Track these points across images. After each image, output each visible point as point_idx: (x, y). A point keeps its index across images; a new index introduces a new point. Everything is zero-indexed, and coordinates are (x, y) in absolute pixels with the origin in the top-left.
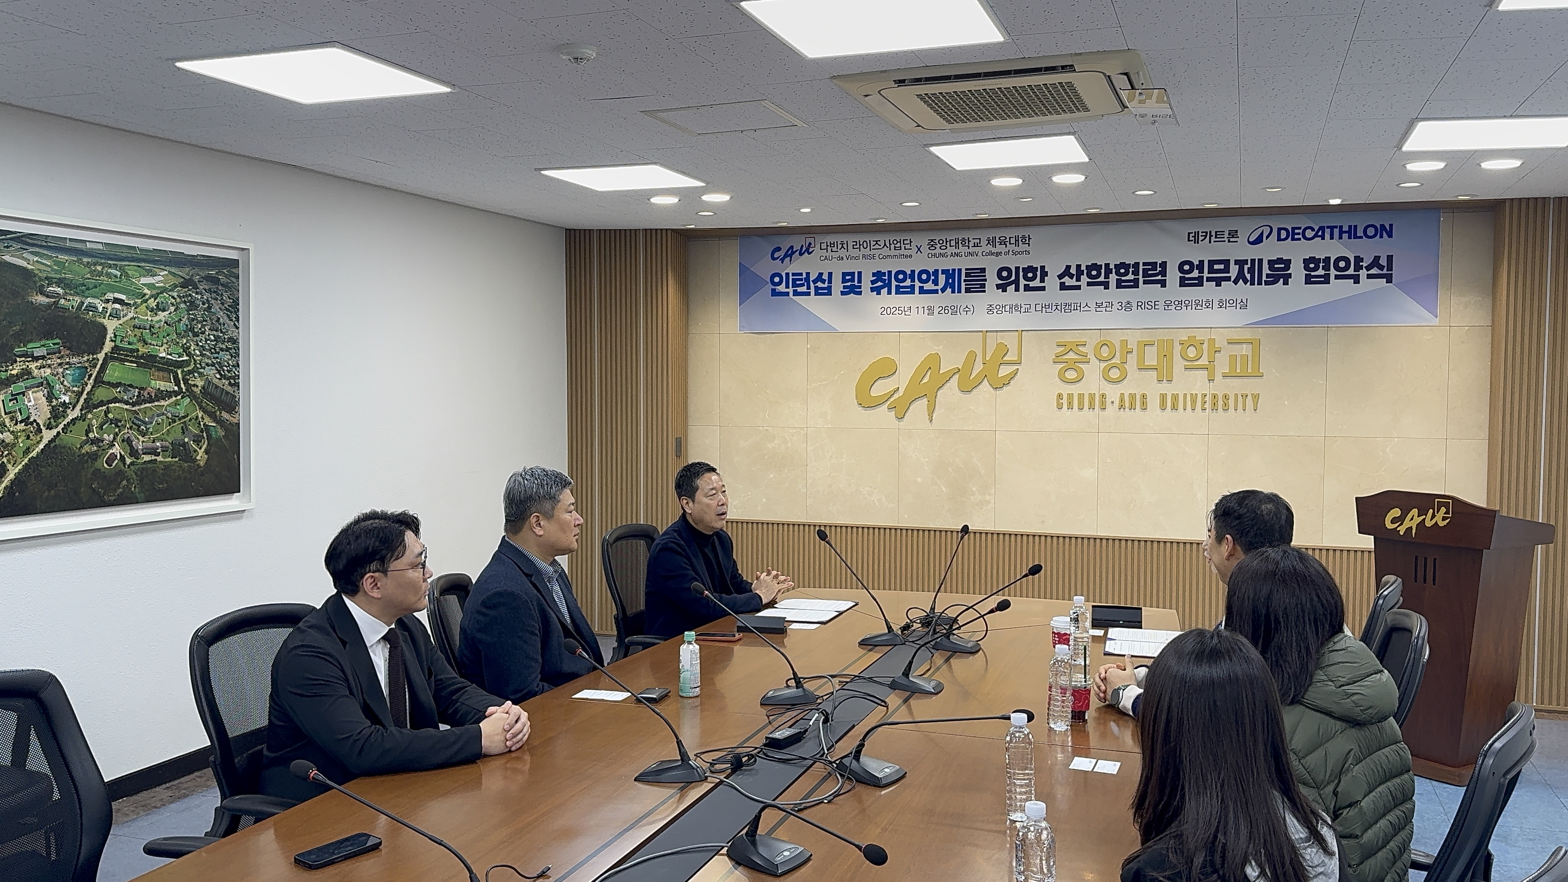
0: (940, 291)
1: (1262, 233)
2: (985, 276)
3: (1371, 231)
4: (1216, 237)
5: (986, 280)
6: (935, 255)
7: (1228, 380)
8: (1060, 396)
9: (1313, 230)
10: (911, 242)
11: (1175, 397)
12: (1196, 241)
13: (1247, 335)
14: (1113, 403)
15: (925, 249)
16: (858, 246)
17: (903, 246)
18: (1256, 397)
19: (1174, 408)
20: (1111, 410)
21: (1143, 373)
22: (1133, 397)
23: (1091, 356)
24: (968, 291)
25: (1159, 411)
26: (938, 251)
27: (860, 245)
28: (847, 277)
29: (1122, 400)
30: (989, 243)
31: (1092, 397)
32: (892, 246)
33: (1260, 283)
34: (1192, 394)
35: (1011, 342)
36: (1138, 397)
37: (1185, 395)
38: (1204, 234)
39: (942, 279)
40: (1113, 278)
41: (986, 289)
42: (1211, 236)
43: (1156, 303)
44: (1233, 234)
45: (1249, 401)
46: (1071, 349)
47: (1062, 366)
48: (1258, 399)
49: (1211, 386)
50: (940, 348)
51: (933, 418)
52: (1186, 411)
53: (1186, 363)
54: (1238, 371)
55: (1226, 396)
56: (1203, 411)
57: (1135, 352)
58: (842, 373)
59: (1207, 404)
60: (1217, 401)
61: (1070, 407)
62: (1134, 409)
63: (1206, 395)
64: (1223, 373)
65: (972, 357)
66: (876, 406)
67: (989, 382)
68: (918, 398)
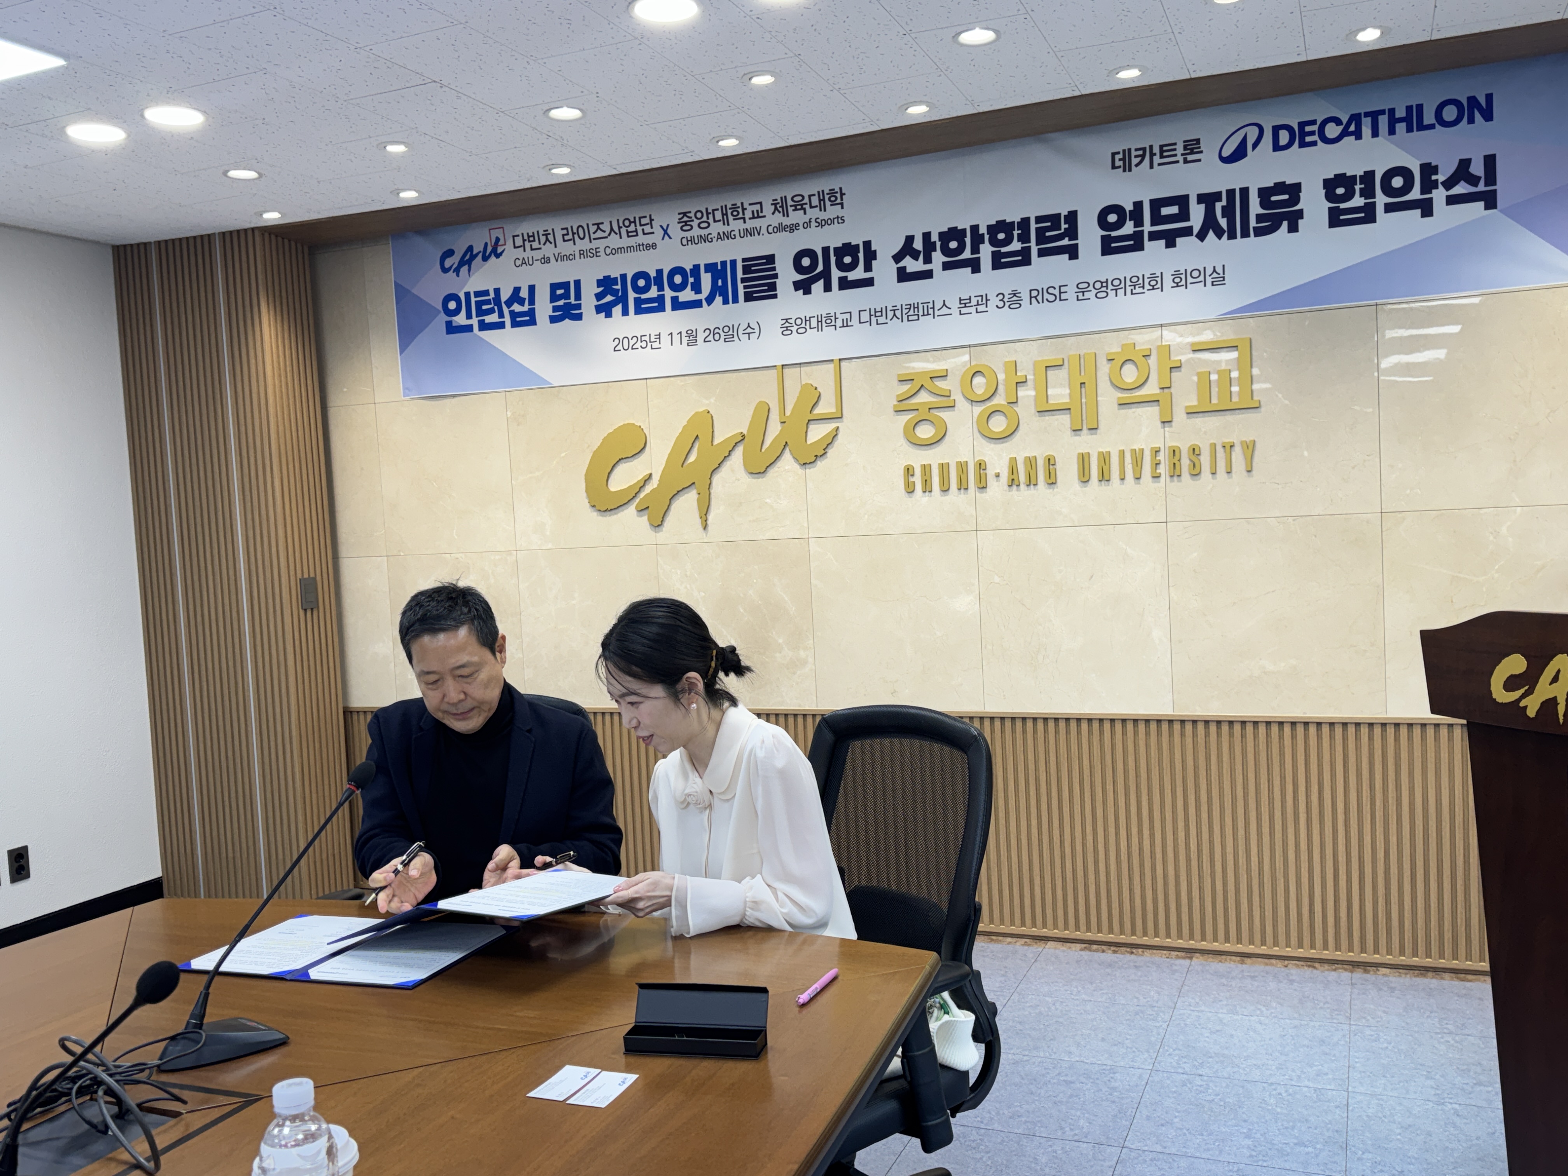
0: (704, 303)
1: (1244, 140)
2: (774, 269)
3: (1450, 113)
4: (1162, 157)
5: (776, 276)
6: (691, 240)
7: (1198, 421)
8: (909, 471)
9: (1338, 121)
10: (651, 220)
11: (1105, 458)
12: (1127, 167)
13: (1228, 332)
14: (998, 476)
15: (675, 230)
16: (570, 237)
17: (639, 229)
18: (1250, 448)
19: (1104, 478)
20: (997, 489)
21: (1048, 419)
23: (957, 396)
24: (749, 298)
25: (1076, 485)
26: (696, 232)
27: (573, 234)
28: (559, 290)
29: (1013, 470)
30: (776, 209)
31: (963, 468)
32: (623, 230)
33: (1245, 234)
34: (1134, 451)
35: (823, 378)
36: (1041, 463)
37: (1122, 453)
38: (1140, 152)
39: (706, 280)
40: (986, 251)
41: (778, 292)
42: (1152, 155)
43: (1063, 289)
44: (1192, 147)
45: (1238, 455)
46: (922, 385)
47: (910, 416)
48: (1253, 451)
49: (1167, 433)
50: (712, 400)
51: (709, 522)
52: (1125, 481)
53: (1120, 395)
54: (1215, 401)
55: (1194, 449)
56: (1156, 479)
57: (1030, 383)
58: (563, 455)
59: (1162, 466)
60: (1179, 460)
61: (927, 488)
62: (1034, 485)
63: (1159, 451)
64: (1187, 407)
65: (763, 414)
66: (620, 509)
67: (792, 454)
68: (684, 489)
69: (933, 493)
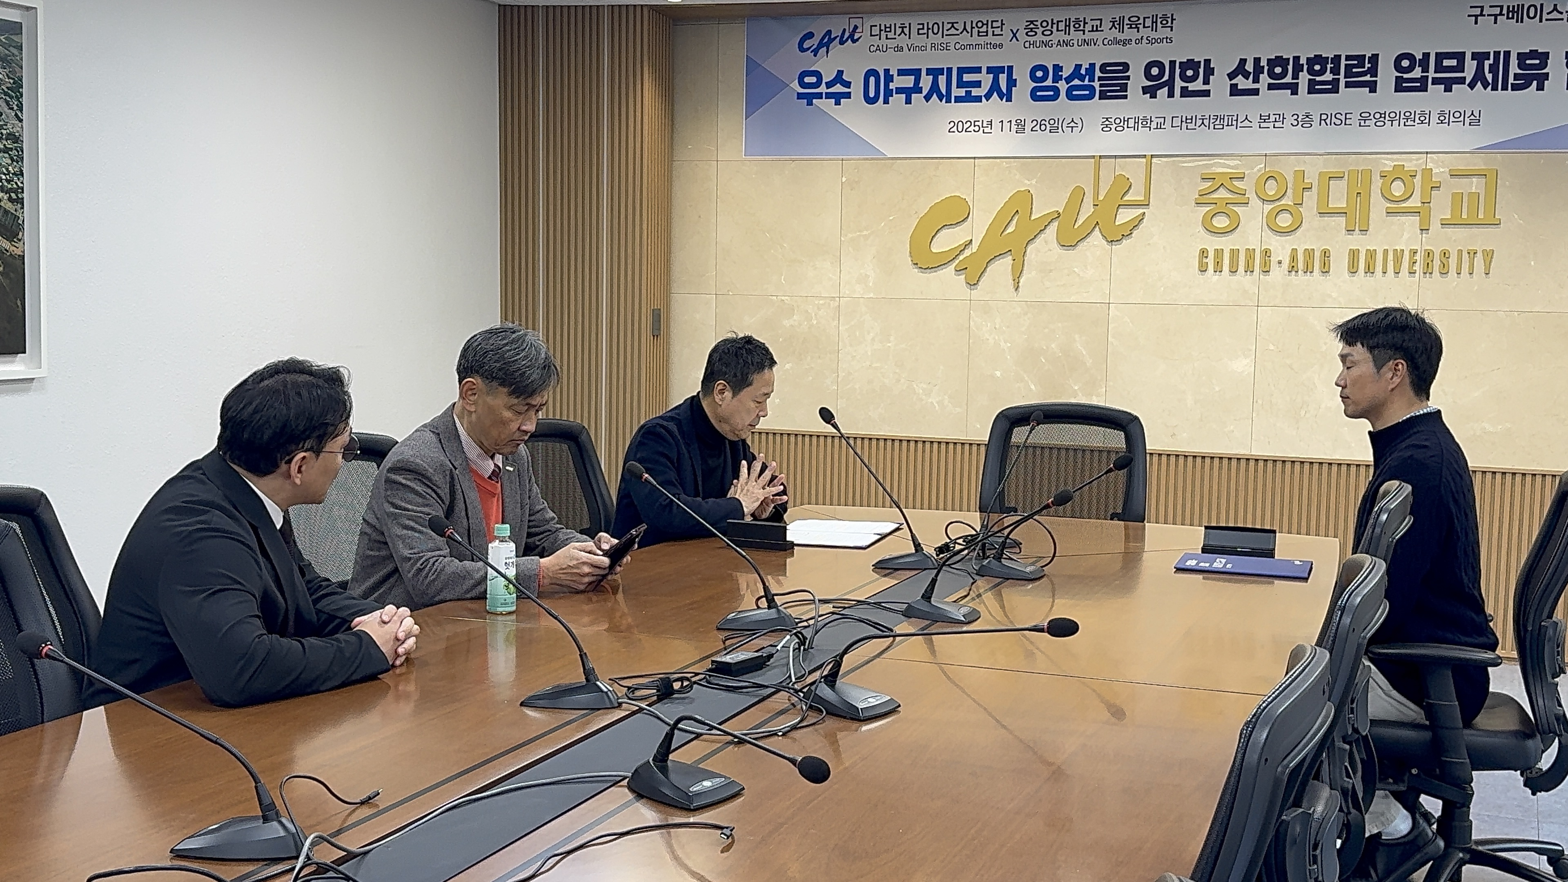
7: (1449, 230)
8: (1204, 253)
11: (1371, 254)
13: (1478, 163)
14: (1280, 262)
18: (1489, 256)
19: (1369, 270)
20: (1278, 274)
21: (1326, 219)
22: (1309, 253)
23: (1251, 195)
25: (1346, 275)
29: (1294, 258)
31: (1250, 253)
34: (1395, 251)
35: (1134, 172)
36: (1317, 254)
37: (1386, 252)
45: (1479, 260)
46: (1222, 184)
47: (1209, 209)
48: (1492, 258)
49: (1424, 239)
50: (1034, 182)
51: (1020, 284)
52: (1386, 275)
53: (1389, 205)
54: (1464, 216)
55: (1445, 253)
56: (1412, 275)
57: (1315, 189)
58: (891, 218)
59: (1418, 264)
60: (1432, 261)
61: (1218, 269)
62: (1310, 272)
63: (1416, 253)
64: (1442, 219)
65: (1078, 195)
66: (939, 268)
67: (1101, 232)
68: (1000, 255)
69: (1223, 273)
